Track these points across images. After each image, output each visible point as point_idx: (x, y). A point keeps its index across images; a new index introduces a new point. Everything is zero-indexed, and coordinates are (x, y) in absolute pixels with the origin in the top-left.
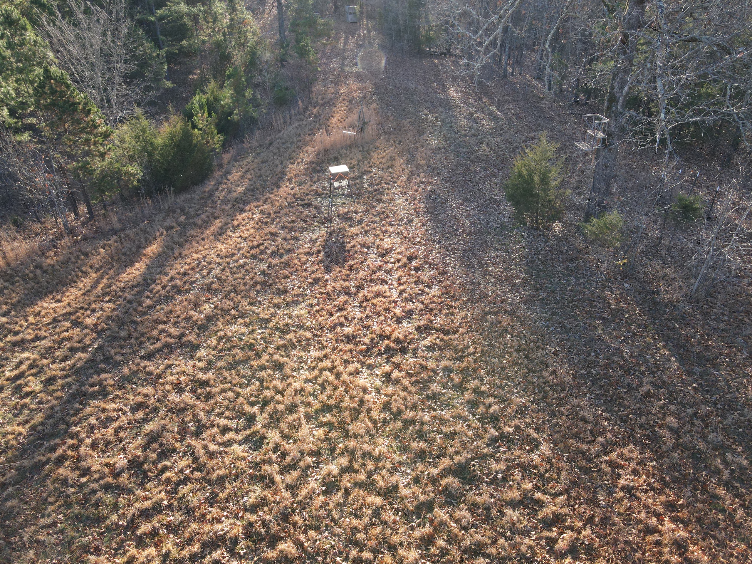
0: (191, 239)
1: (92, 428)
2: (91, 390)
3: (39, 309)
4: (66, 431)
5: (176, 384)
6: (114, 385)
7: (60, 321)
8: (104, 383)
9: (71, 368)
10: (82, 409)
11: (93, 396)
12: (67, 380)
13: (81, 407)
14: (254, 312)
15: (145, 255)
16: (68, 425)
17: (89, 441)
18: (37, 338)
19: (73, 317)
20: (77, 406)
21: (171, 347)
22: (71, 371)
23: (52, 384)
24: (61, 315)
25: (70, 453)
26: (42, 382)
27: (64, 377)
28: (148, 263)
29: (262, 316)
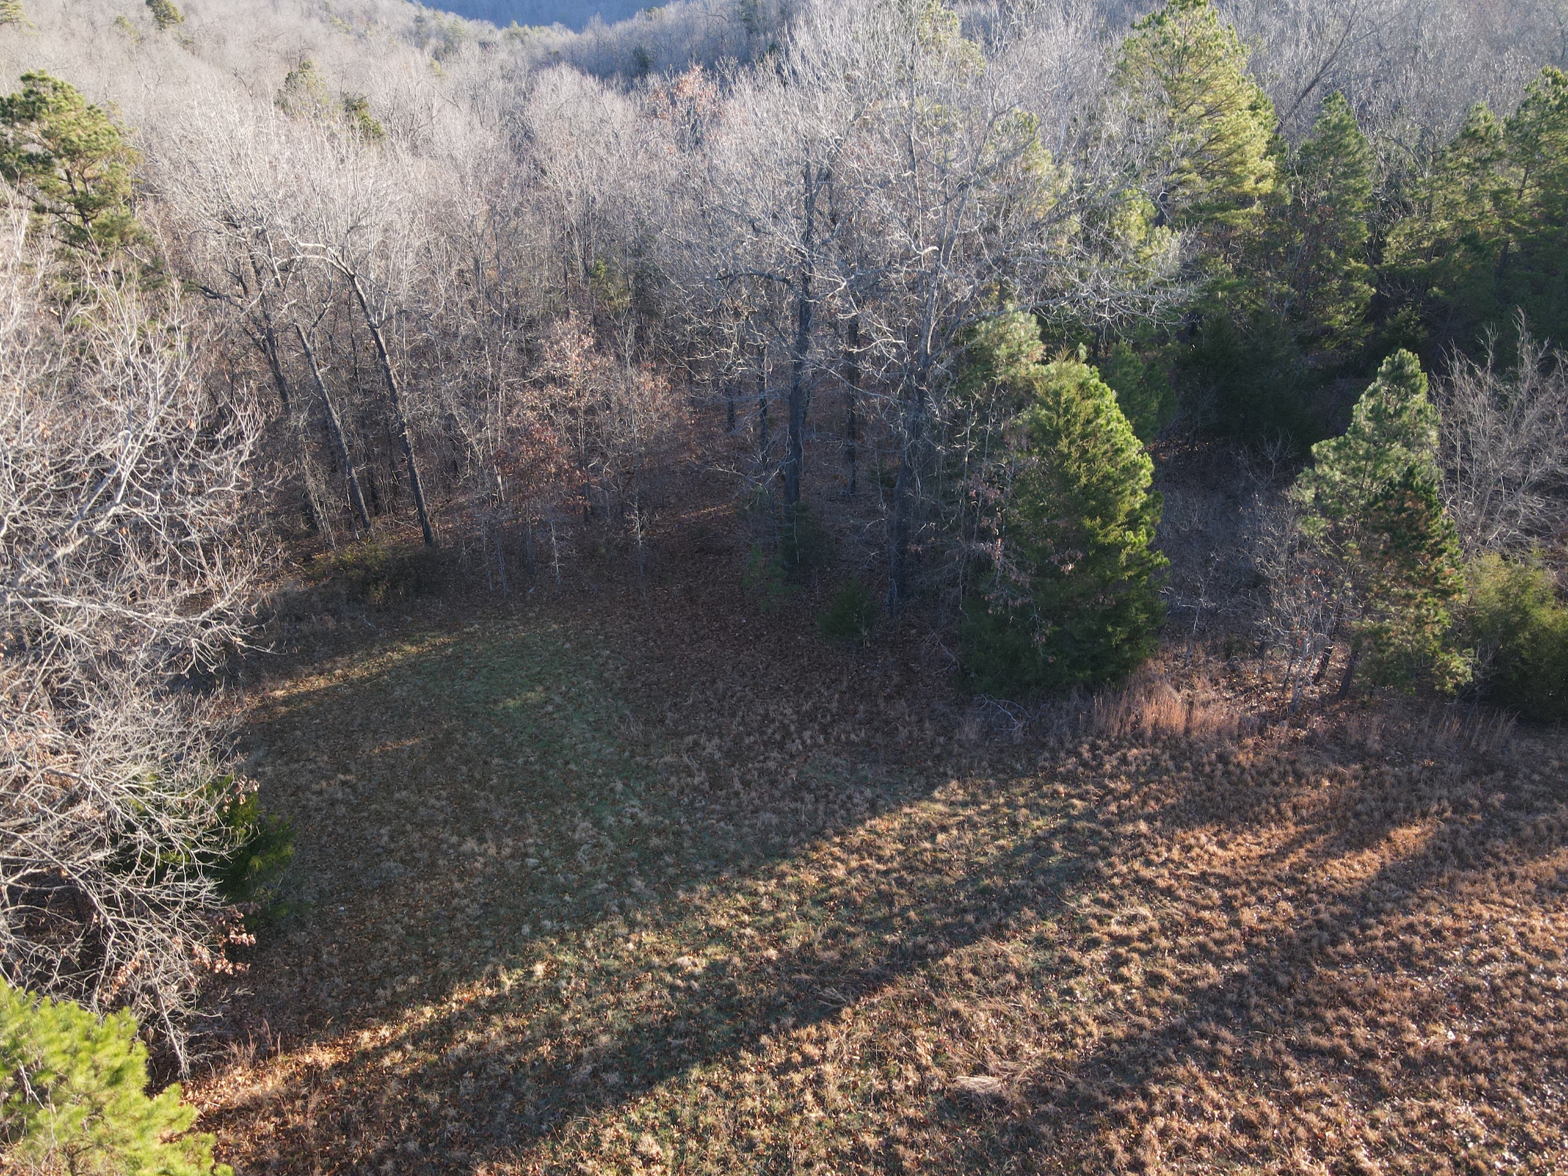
0: (1490, 859)
1: (1172, 1106)
2: (1198, 1042)
3: (1192, 841)
4: (1141, 1080)
5: (1316, 1136)
6: (1229, 1059)
7: (1208, 883)
8: (1219, 1045)
9: (1188, 981)
10: (1173, 1062)
11: (1195, 1052)
12: (1176, 996)
13: (1173, 1057)
14: (1519, 1109)
15: (1389, 840)
16: (1149, 1075)
17: (1160, 1122)
18: (1168, 892)
19: (1229, 892)
20: (1170, 1052)
21: (1342, 1063)
22: (1185, 986)
23: (1156, 987)
24: (1214, 874)
25: (1132, 1118)
26: (1145, 972)
27: (1176, 989)
28: (1388, 862)
29: (1529, 1128)
